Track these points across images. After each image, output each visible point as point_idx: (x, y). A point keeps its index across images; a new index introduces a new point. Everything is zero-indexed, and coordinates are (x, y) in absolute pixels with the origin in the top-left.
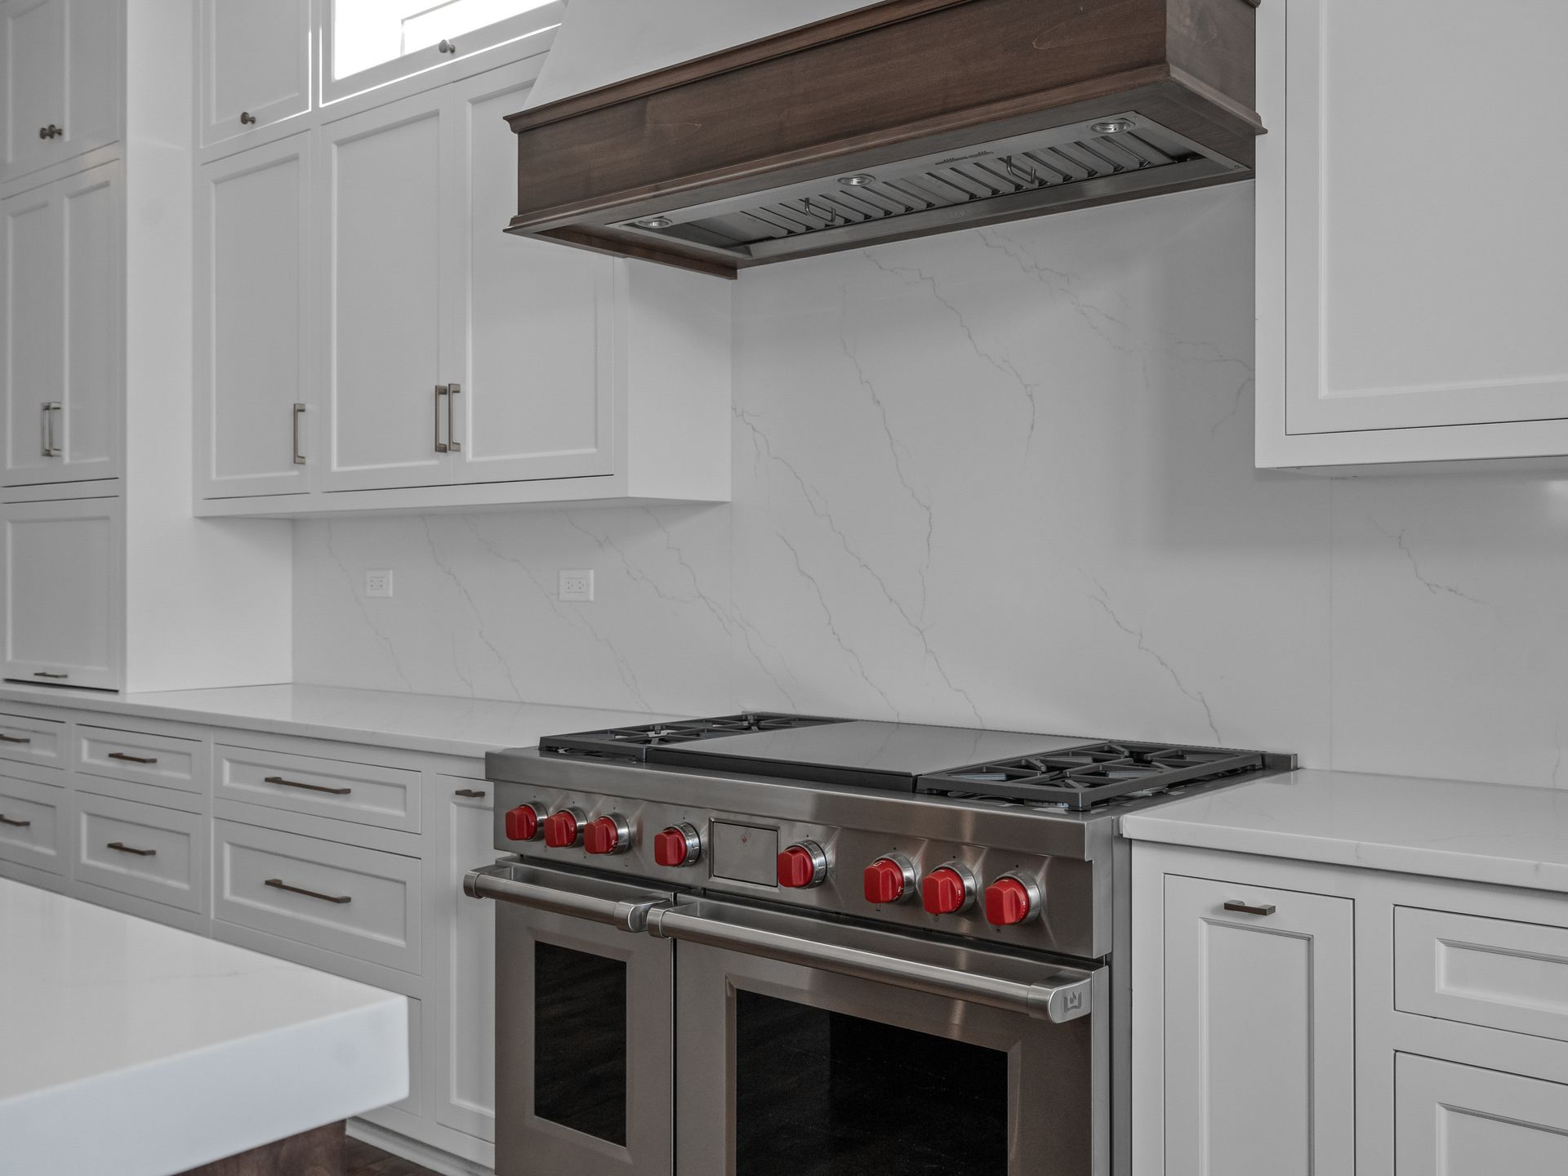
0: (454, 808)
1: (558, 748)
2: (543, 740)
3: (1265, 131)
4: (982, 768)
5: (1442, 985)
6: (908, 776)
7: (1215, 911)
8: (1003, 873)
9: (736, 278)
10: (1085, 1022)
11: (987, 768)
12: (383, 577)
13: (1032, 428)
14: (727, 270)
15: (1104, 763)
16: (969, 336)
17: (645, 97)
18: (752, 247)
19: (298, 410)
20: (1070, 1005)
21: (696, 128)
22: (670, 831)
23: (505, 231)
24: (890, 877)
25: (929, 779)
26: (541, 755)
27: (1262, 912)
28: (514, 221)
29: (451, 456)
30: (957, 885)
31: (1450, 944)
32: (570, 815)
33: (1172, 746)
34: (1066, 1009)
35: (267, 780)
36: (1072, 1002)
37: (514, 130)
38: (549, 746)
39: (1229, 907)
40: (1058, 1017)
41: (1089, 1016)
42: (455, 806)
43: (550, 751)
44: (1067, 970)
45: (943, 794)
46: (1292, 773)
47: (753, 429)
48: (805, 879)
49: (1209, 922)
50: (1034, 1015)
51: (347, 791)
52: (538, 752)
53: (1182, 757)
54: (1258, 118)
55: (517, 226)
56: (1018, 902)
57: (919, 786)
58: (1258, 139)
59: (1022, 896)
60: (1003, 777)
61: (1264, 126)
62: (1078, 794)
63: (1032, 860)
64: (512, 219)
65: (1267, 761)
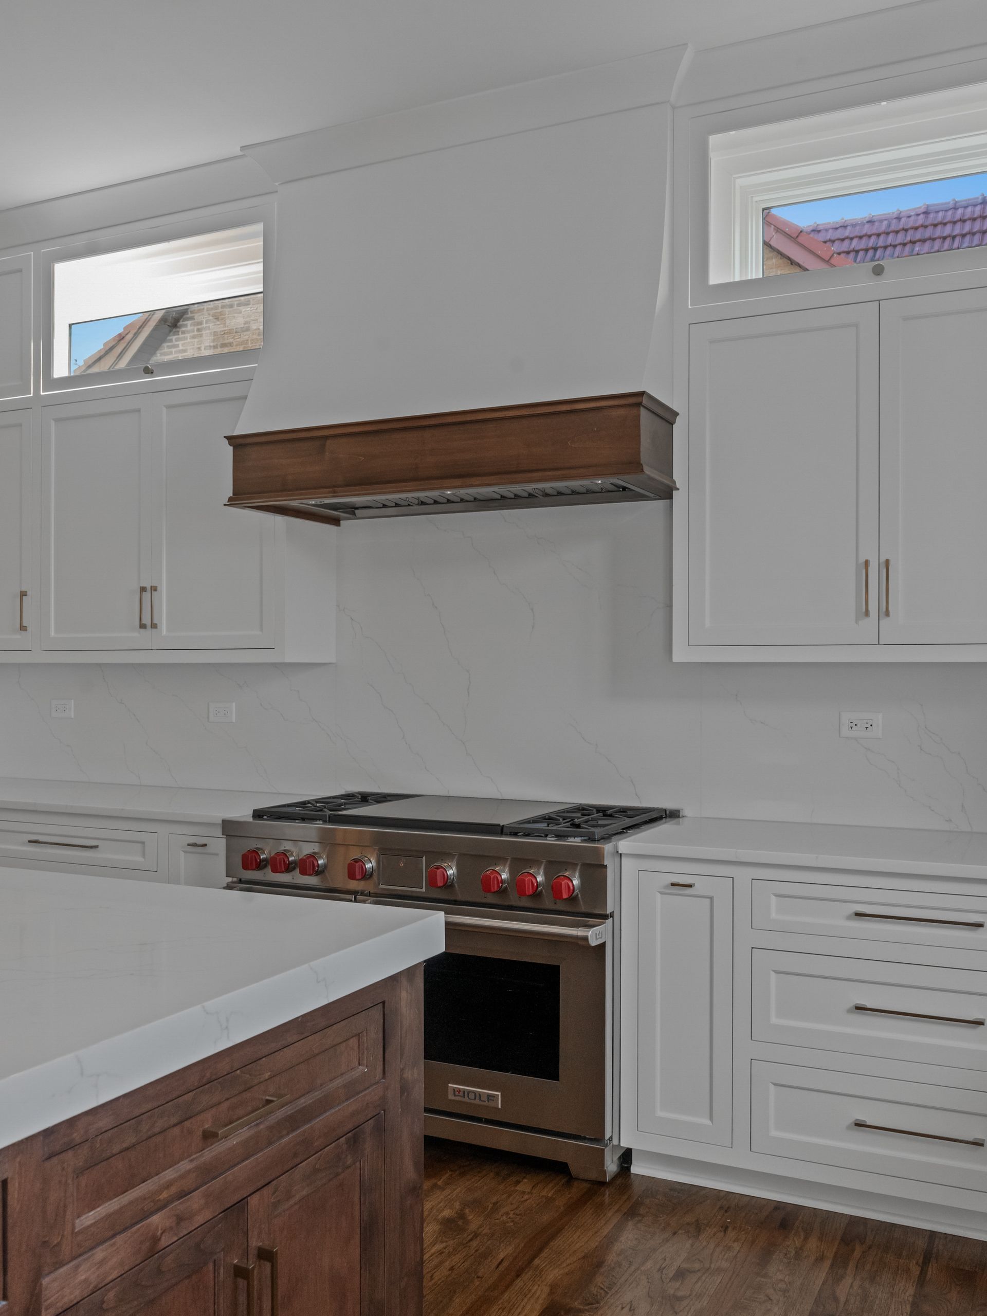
0: (182, 854)
1: (263, 816)
2: (255, 811)
3: (678, 489)
4: (530, 821)
5: (774, 915)
6: (499, 825)
7: (666, 887)
8: (559, 873)
9: (340, 526)
10: (602, 946)
11: (533, 820)
12: (67, 704)
13: (533, 627)
14: (336, 522)
15: (592, 816)
16: (494, 572)
17: (327, 437)
18: (356, 511)
19: (23, 594)
20: (598, 937)
21: (360, 459)
22: (356, 861)
23: (225, 505)
24: (496, 879)
25: (509, 827)
26: (253, 820)
27: (690, 886)
28: (230, 499)
29: (149, 632)
30: (534, 881)
31: (777, 895)
32: (284, 854)
33: (619, 806)
34: (597, 939)
35: (30, 841)
36: (599, 935)
37: (230, 444)
38: (258, 814)
39: (673, 885)
40: (593, 942)
41: (605, 943)
42: (183, 853)
43: (259, 817)
44: (592, 921)
45: (515, 834)
46: (681, 819)
47: (351, 618)
48: (443, 882)
49: (661, 893)
50: (581, 943)
51: (96, 847)
52: (252, 818)
53: (626, 812)
54: (674, 482)
55: (233, 502)
56: (569, 887)
57: (505, 831)
58: (674, 492)
59: (570, 884)
60: (546, 825)
61: (678, 486)
62: (595, 832)
63: (571, 865)
64: (229, 498)
65: (668, 813)
